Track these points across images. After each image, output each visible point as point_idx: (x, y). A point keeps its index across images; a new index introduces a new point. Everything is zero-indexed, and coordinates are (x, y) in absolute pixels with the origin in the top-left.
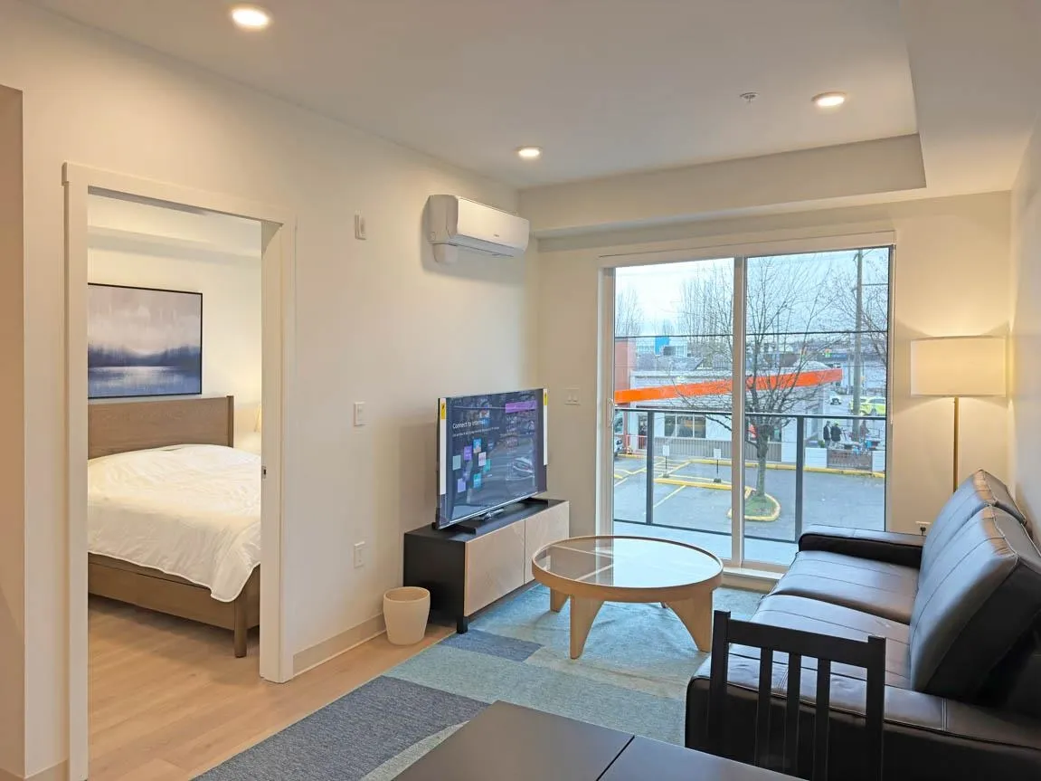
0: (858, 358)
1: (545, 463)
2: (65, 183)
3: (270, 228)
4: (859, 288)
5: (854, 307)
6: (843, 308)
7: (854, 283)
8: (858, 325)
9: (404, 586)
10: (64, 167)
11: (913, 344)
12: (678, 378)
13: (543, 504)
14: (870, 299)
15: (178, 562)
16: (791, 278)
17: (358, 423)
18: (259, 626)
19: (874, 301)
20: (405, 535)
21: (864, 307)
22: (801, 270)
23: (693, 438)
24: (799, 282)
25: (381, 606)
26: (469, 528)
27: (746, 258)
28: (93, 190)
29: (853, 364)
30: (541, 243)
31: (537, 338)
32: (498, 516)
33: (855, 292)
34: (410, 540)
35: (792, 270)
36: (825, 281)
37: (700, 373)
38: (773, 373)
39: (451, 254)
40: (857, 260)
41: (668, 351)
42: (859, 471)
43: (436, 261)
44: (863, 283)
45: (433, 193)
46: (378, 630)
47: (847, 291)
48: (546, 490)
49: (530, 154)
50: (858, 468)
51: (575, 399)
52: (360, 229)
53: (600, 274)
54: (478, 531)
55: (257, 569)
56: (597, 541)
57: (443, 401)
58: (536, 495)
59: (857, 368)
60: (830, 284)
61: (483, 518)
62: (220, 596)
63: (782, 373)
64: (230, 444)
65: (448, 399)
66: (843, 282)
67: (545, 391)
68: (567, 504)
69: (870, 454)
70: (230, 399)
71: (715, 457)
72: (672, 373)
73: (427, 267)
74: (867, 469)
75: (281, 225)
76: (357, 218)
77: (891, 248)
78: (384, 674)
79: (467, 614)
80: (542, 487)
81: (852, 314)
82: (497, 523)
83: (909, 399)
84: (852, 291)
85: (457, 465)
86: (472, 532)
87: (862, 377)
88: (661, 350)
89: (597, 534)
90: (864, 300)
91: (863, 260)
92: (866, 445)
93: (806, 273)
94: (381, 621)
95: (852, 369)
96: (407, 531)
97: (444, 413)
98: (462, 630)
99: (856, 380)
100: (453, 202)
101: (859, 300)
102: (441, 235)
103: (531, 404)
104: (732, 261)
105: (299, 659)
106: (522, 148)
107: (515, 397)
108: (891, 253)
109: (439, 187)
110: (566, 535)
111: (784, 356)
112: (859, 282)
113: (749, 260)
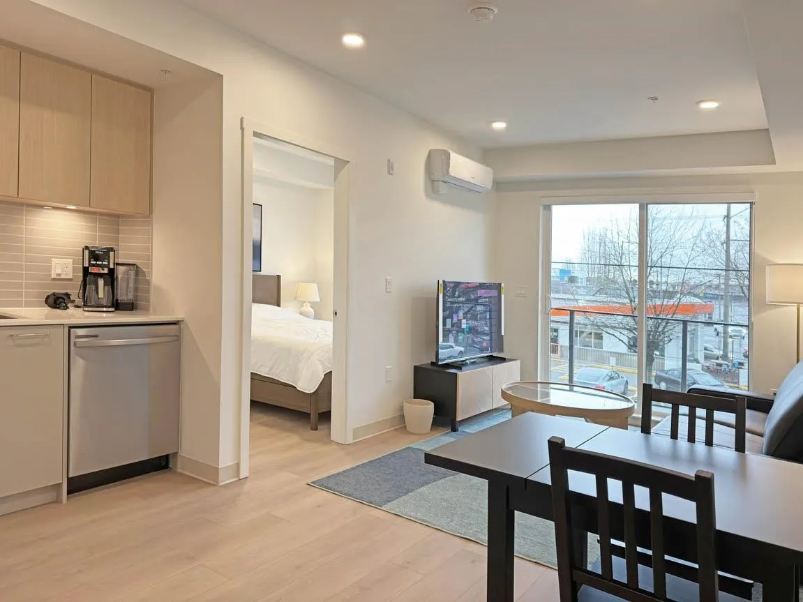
0: (728, 298)
1: (503, 334)
2: (242, 129)
3: (340, 163)
4: (727, 242)
5: (723, 256)
6: (715, 256)
7: (723, 238)
8: (727, 265)
9: (414, 398)
10: (242, 120)
11: (767, 268)
12: (580, 301)
13: (503, 360)
14: (737, 251)
15: (271, 369)
16: (673, 230)
17: (388, 290)
18: (330, 412)
19: (740, 253)
20: (415, 367)
21: (732, 257)
22: (681, 224)
23: (593, 348)
24: (679, 233)
25: (401, 409)
26: (459, 366)
27: (647, 204)
28: (256, 134)
29: (722, 302)
30: (498, 185)
31: (495, 249)
32: (473, 363)
33: (725, 245)
34: (418, 370)
35: (673, 224)
36: (699, 235)
37: (598, 299)
38: (658, 302)
39: (443, 189)
40: (726, 220)
41: (572, 280)
43: (434, 192)
44: (731, 239)
45: (432, 148)
46: (400, 423)
47: (718, 244)
48: (503, 351)
49: (499, 126)
51: (523, 293)
52: (390, 168)
53: (541, 208)
54: (463, 368)
55: (328, 376)
56: (539, 385)
57: (441, 282)
58: (495, 354)
59: (726, 307)
60: (704, 237)
61: (464, 363)
62: (305, 390)
63: (665, 303)
64: (279, 305)
65: (444, 281)
66: (714, 236)
67: (503, 285)
68: (518, 363)
69: (737, 371)
71: (611, 364)
72: (577, 297)
73: (427, 195)
74: (735, 383)
75: (348, 162)
76: (389, 161)
77: (751, 203)
78: (410, 446)
79: (459, 419)
80: (501, 350)
81: (722, 262)
82: (471, 367)
83: (765, 306)
84: (722, 244)
85: (449, 326)
86: (459, 368)
87: (730, 314)
88: (566, 279)
89: (539, 381)
90: (732, 252)
91: (732, 221)
92: (734, 365)
93: (684, 227)
94: (402, 417)
95: (722, 308)
96: (417, 364)
97: (441, 289)
98: (454, 430)
99: (726, 314)
100: (448, 155)
101: (727, 252)
102: (438, 175)
103: (494, 293)
104: (637, 206)
105: (356, 432)
106: (495, 121)
107: (482, 286)
108: (751, 208)
109: (437, 144)
110: (519, 380)
111: (666, 292)
112: (728, 237)
113: (649, 206)
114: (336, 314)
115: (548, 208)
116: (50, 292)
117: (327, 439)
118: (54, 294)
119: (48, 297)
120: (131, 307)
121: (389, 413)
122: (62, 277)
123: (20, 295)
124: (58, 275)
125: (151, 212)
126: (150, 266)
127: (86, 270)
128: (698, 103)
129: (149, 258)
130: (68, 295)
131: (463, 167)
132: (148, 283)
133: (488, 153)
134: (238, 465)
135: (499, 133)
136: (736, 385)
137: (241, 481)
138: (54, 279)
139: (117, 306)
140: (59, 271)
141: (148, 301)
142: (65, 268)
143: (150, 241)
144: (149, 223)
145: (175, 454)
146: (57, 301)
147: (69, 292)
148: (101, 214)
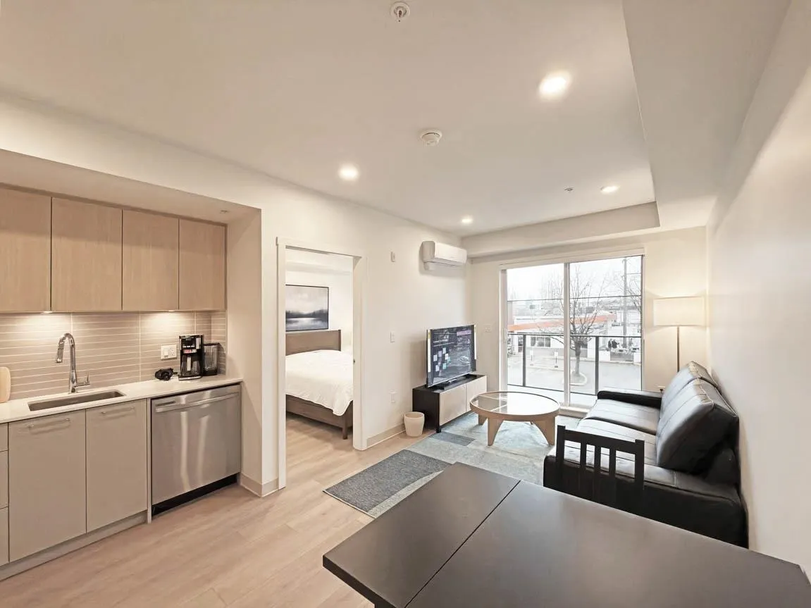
0: (626, 309)
1: (475, 358)
2: (277, 245)
3: (356, 259)
5: (623, 284)
6: (617, 285)
7: (623, 274)
8: (625, 293)
9: (413, 411)
10: (277, 239)
11: (655, 302)
12: (537, 319)
13: (475, 377)
14: (631, 280)
17: (392, 341)
19: (633, 282)
20: (413, 389)
21: (628, 285)
23: (544, 347)
25: (403, 420)
26: (442, 387)
27: (569, 263)
28: (288, 247)
29: (622, 311)
30: (472, 259)
31: (471, 302)
32: (454, 382)
33: (624, 277)
34: (415, 392)
36: (608, 273)
37: (548, 317)
38: (583, 316)
39: (431, 266)
40: (624, 262)
41: (532, 307)
42: (627, 362)
43: (425, 269)
44: (627, 273)
45: (424, 240)
46: (402, 429)
47: (619, 277)
48: (476, 370)
49: (468, 221)
51: (489, 330)
52: (393, 257)
53: (500, 272)
54: (446, 388)
55: (352, 402)
56: (500, 394)
57: (429, 331)
58: (471, 373)
59: (625, 313)
60: (610, 275)
61: (447, 383)
62: (338, 413)
63: (587, 316)
64: (340, 350)
65: (431, 330)
66: (617, 273)
67: (475, 326)
68: (485, 377)
69: (632, 354)
70: (340, 331)
71: (555, 356)
72: (534, 317)
73: (421, 272)
75: (361, 257)
76: (392, 253)
77: (642, 256)
78: (405, 449)
79: (441, 424)
80: (474, 369)
81: (622, 288)
82: (453, 385)
83: (652, 327)
84: (622, 277)
85: (435, 359)
86: (442, 389)
87: (628, 317)
88: (529, 306)
89: (500, 390)
90: (628, 281)
91: (628, 262)
92: (630, 350)
94: (403, 426)
95: (622, 314)
96: (415, 387)
97: (429, 336)
98: (438, 431)
99: (625, 319)
100: (433, 244)
101: (625, 281)
102: (427, 258)
103: (469, 332)
104: (563, 265)
105: (369, 441)
106: (464, 218)
107: (460, 329)
108: (642, 259)
109: (427, 237)
110: (485, 391)
111: (588, 308)
112: (625, 274)
113: (571, 264)
114: (354, 361)
115: (504, 271)
116: (158, 369)
117: (350, 447)
118: (160, 370)
119: (157, 373)
120: (215, 372)
121: (395, 423)
122: (169, 357)
123: (137, 373)
124: (165, 356)
125: (226, 307)
126: (226, 344)
127: (182, 352)
128: (602, 189)
129: (225, 338)
130: (171, 370)
131: (446, 251)
132: (225, 355)
133: (465, 239)
134: (277, 480)
135: (467, 226)
137: (279, 492)
138: (163, 360)
139: (203, 373)
140: (166, 354)
141: (225, 367)
142: (171, 351)
143: (226, 327)
144: (224, 315)
145: (239, 474)
146: (164, 375)
147: (172, 367)
148: (197, 312)
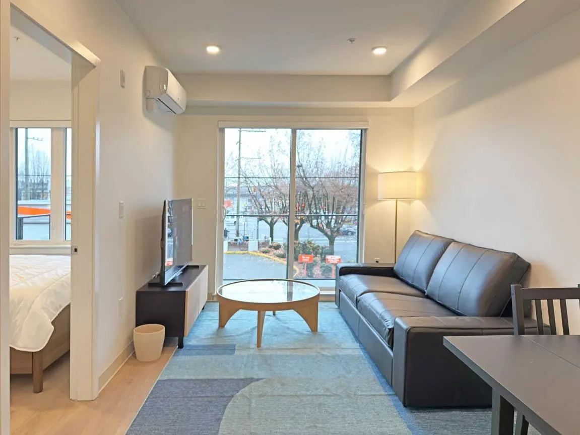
1: (192, 244)
11: (379, 175)
13: (197, 268)
17: (121, 216)
20: (136, 292)
27: (296, 130)
30: (191, 108)
34: (139, 296)
39: (156, 105)
42: (242, 252)
43: (147, 109)
45: (149, 64)
46: (131, 352)
49: (213, 50)
50: (242, 250)
51: (203, 205)
52: (123, 80)
53: (218, 131)
54: (183, 284)
57: (167, 202)
58: (189, 263)
62: (32, 349)
67: (192, 200)
74: (246, 250)
75: (95, 67)
76: (121, 72)
77: (366, 129)
78: (159, 378)
86: (180, 285)
96: (137, 289)
98: (181, 346)
100: (165, 72)
102: (154, 93)
105: (102, 379)
106: (208, 45)
114: (76, 250)
115: (222, 131)
135: (212, 57)
136: (247, 252)
